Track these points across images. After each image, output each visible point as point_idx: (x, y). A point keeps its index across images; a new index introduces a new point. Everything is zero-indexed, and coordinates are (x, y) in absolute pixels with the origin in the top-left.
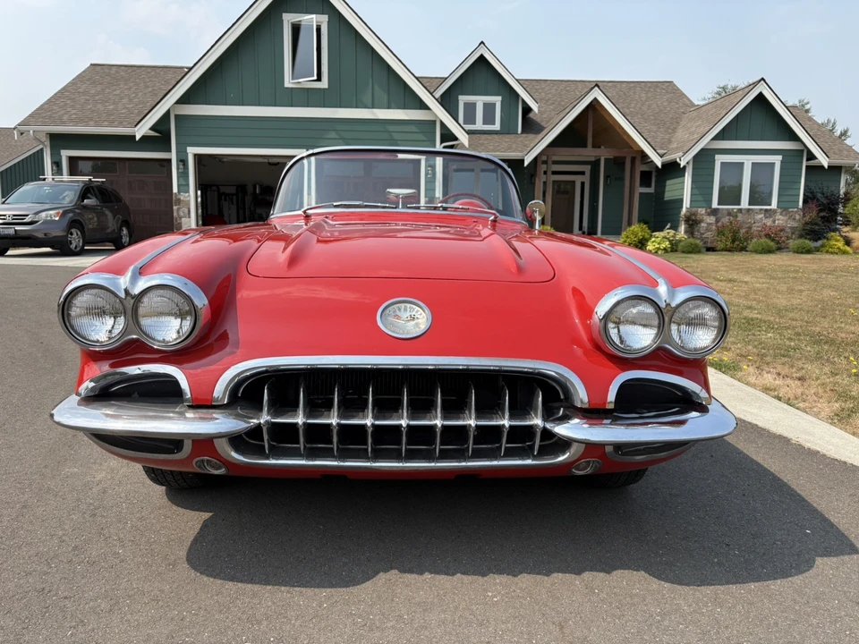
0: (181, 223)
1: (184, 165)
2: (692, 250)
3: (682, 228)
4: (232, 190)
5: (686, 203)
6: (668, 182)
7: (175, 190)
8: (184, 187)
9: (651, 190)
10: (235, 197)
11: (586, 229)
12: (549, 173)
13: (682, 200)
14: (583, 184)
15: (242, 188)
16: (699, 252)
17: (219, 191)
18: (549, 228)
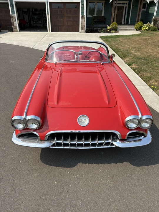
0: (14, 24)
1: (12, 5)
2: (154, 30)
3: (152, 23)
4: (26, 10)
5: (155, 15)
6: (151, 8)
7: (11, 13)
8: (13, 12)
9: (145, 10)
10: (27, 12)
11: (125, 22)
12: (117, 4)
13: (154, 14)
14: (126, 7)
15: (29, 9)
16: (156, 31)
17: (22, 10)
18: (115, 23)
